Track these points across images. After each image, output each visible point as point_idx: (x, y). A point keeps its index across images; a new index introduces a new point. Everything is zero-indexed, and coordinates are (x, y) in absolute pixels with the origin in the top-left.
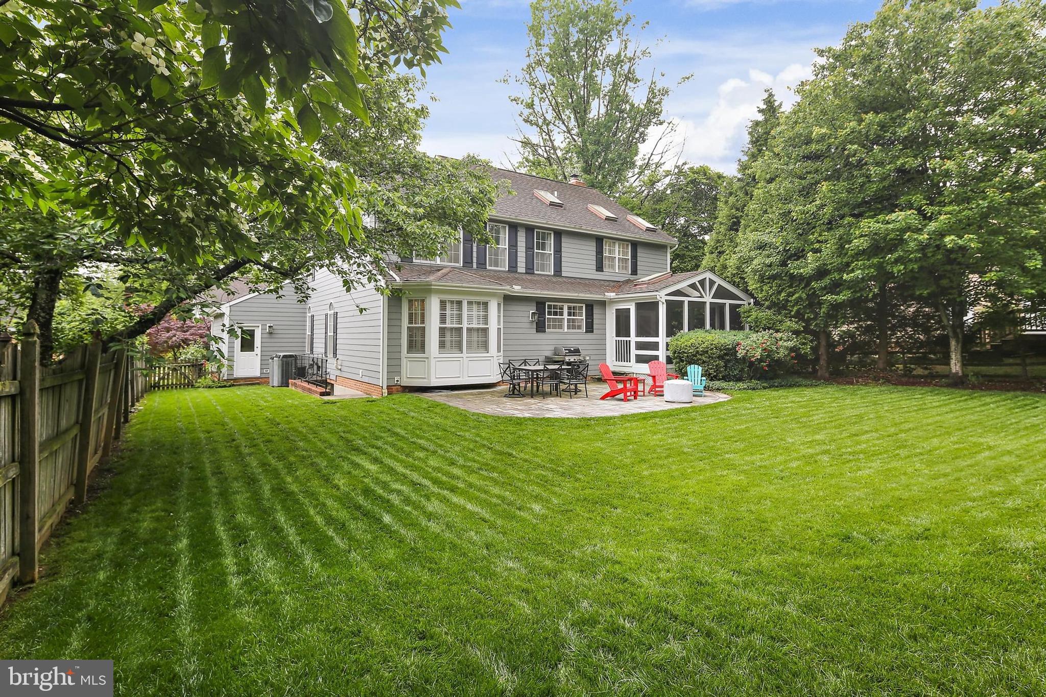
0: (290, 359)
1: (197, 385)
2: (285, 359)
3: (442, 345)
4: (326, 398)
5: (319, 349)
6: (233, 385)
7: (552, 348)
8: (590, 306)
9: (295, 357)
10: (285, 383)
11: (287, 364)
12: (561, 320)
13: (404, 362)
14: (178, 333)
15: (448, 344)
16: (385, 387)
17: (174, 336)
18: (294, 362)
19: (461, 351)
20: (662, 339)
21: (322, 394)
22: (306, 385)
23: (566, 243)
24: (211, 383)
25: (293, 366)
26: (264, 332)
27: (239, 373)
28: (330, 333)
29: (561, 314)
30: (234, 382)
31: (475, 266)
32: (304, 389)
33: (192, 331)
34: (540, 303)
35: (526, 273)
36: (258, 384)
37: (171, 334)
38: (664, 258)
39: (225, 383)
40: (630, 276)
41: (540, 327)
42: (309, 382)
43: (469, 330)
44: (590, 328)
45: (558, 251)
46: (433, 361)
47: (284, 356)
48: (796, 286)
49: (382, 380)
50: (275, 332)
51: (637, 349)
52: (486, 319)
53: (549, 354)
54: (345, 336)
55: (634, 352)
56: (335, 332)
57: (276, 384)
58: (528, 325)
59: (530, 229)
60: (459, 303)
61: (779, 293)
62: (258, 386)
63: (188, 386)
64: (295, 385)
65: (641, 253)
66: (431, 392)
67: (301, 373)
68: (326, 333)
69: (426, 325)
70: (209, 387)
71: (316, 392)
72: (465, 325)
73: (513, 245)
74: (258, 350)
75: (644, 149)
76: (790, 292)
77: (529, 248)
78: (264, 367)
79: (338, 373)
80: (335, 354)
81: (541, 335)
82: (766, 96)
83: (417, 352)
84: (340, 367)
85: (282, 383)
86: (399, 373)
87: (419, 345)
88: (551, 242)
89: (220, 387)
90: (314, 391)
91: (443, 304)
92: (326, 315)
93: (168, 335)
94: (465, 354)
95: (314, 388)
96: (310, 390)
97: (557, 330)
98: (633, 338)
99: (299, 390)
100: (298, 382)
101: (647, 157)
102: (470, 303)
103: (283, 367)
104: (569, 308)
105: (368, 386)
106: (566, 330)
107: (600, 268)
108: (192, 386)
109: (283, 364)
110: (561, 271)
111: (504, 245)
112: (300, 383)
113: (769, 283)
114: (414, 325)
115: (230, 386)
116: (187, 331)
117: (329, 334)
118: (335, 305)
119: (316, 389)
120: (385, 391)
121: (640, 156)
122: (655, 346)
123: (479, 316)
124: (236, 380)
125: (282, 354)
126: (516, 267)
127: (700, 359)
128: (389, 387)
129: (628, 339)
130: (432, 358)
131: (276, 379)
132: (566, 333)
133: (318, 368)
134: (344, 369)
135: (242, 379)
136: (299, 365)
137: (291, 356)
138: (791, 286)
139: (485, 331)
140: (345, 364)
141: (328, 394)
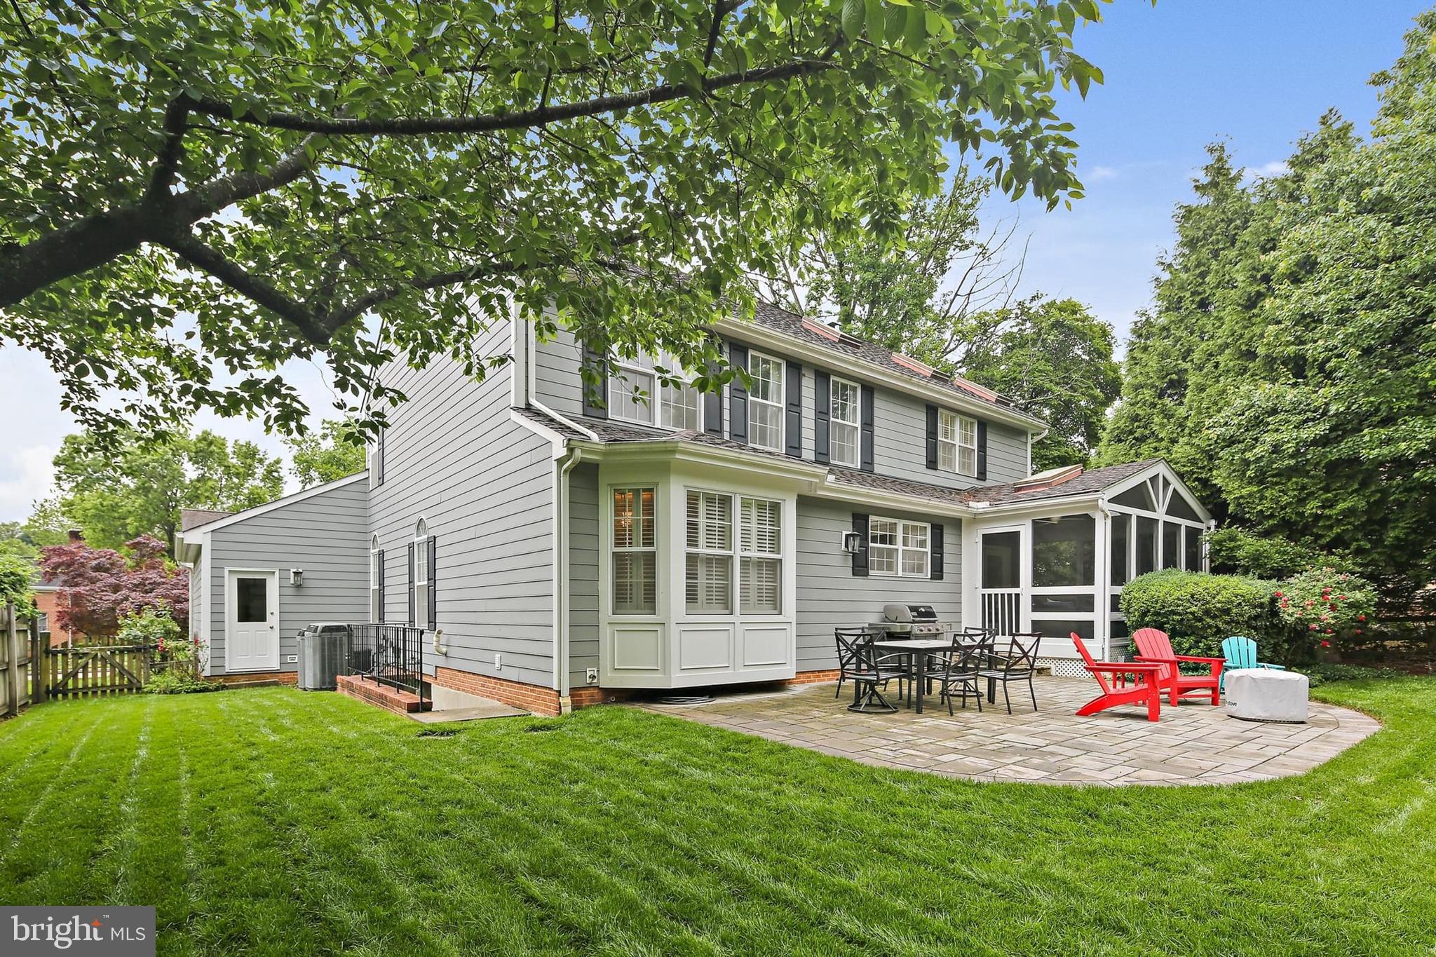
0: (334, 635)
1: (149, 687)
2: (327, 635)
3: (691, 596)
4: (424, 718)
5: (396, 615)
6: (224, 687)
7: (880, 607)
8: (939, 527)
9: (348, 630)
10: (328, 684)
11: (333, 643)
12: (890, 553)
13: (606, 632)
14: (133, 595)
15: (701, 594)
16: (566, 692)
17: (126, 599)
18: (345, 639)
19: (728, 606)
20: (1101, 588)
21: (413, 708)
22: (372, 686)
23: (882, 408)
24: (175, 684)
25: (345, 648)
26: (285, 583)
27: (234, 664)
28: (421, 582)
29: (892, 540)
30: (226, 682)
31: (726, 436)
32: (368, 695)
33: (160, 590)
34: (860, 517)
35: (817, 462)
36: (276, 684)
37: (119, 596)
38: (1021, 453)
39: (206, 684)
40: (975, 481)
41: (860, 566)
42: (379, 681)
43: (745, 563)
44: (938, 573)
45: (868, 424)
46: (674, 631)
47: (325, 629)
48: (1340, 488)
49: (559, 677)
50: (308, 584)
51: (1035, 609)
52: (775, 540)
53: (874, 619)
54: (455, 583)
55: (1028, 616)
56: (432, 578)
57: (309, 683)
58: (837, 560)
59: (822, 374)
60: (725, 501)
61: (1302, 501)
62: (273, 689)
63: (130, 690)
64: (350, 687)
65: (993, 442)
66: (667, 702)
67: (362, 663)
68: (411, 582)
69: (658, 548)
70: (172, 692)
71: (399, 704)
72: (737, 553)
73: (794, 405)
74: (273, 618)
75: (946, 284)
76: (1327, 500)
77: (822, 413)
78: (286, 650)
79: (441, 661)
80: (432, 622)
81: (860, 582)
82: (1210, 160)
83: (637, 609)
84: (444, 650)
85: (323, 682)
86: (595, 658)
87: (640, 594)
88: (856, 403)
89: (195, 691)
90: (392, 701)
91: (693, 499)
92: (411, 546)
93: (113, 597)
94: (737, 617)
95: (391, 693)
96: (382, 699)
97: (885, 573)
98: (1027, 589)
99: (359, 699)
100: (355, 680)
101: (949, 299)
102: (746, 504)
103: (323, 650)
104: (905, 528)
105: (516, 689)
106: (900, 573)
107: (932, 463)
108: (139, 689)
109: (323, 644)
110: (872, 463)
111: (778, 400)
112: (360, 684)
113: (1276, 484)
114: (627, 549)
115: (217, 689)
116: (151, 591)
117: (417, 583)
118: (429, 524)
119: (397, 697)
120: (566, 700)
121: (937, 295)
122: (1086, 603)
123: (761, 534)
124: (229, 676)
125: (321, 625)
126: (799, 448)
127: (1210, 627)
128: (574, 691)
129: (1013, 591)
130: (673, 621)
131: (310, 675)
132: (902, 579)
133: (396, 651)
134: (453, 652)
135: (242, 674)
136: (357, 648)
137: (339, 629)
138: (1327, 489)
139: (774, 566)
140: (455, 641)
141: (427, 708)
